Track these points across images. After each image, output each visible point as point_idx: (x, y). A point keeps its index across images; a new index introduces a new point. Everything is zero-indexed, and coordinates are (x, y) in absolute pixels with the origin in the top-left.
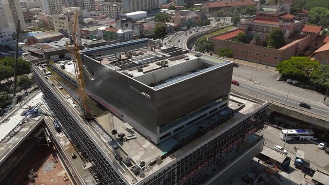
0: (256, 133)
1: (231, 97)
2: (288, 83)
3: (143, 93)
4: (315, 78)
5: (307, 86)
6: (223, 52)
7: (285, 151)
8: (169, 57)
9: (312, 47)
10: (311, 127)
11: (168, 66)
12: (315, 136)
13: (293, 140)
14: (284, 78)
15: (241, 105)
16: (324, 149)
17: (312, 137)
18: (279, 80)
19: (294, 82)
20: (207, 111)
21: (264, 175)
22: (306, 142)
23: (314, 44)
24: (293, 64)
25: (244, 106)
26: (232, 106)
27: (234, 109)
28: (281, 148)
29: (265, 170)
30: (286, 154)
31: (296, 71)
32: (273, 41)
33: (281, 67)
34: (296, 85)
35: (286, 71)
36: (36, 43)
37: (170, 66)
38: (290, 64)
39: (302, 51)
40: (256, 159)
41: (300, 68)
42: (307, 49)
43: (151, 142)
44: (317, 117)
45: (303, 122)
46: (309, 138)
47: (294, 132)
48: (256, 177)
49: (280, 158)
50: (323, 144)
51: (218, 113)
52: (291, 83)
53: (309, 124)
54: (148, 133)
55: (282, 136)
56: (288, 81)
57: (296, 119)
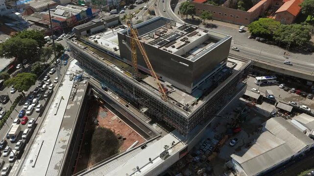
0: (243, 82)
1: (229, 59)
2: (257, 40)
3: (180, 62)
4: (277, 36)
5: (271, 42)
6: (204, 15)
7: (259, 91)
8: (186, 34)
9: (274, 6)
10: (275, 74)
11: (189, 42)
12: (277, 80)
13: (264, 83)
14: (253, 36)
15: (235, 64)
16: (283, 88)
17: (275, 81)
18: (250, 38)
19: (261, 39)
20: (215, 71)
21: (247, 108)
22: (271, 84)
23: (275, 3)
24: (261, 25)
25: (236, 65)
26: (228, 65)
27: (230, 67)
28: (256, 89)
29: (247, 104)
30: (259, 93)
31: (263, 31)
32: (243, 3)
33: (252, 27)
34: (262, 42)
35: (255, 31)
36: (33, 12)
37: (191, 42)
38: (258, 24)
39: (266, 10)
40: (241, 99)
41: (266, 28)
42: (269, 8)
43: (186, 92)
44: (279, 67)
45: (269, 71)
46: (273, 81)
47: (264, 78)
48: (242, 109)
49: (257, 97)
50: (282, 85)
51: (221, 71)
52: (259, 40)
53: (273, 72)
54: (183, 87)
55: (256, 82)
56: (257, 38)
57: (264, 69)
